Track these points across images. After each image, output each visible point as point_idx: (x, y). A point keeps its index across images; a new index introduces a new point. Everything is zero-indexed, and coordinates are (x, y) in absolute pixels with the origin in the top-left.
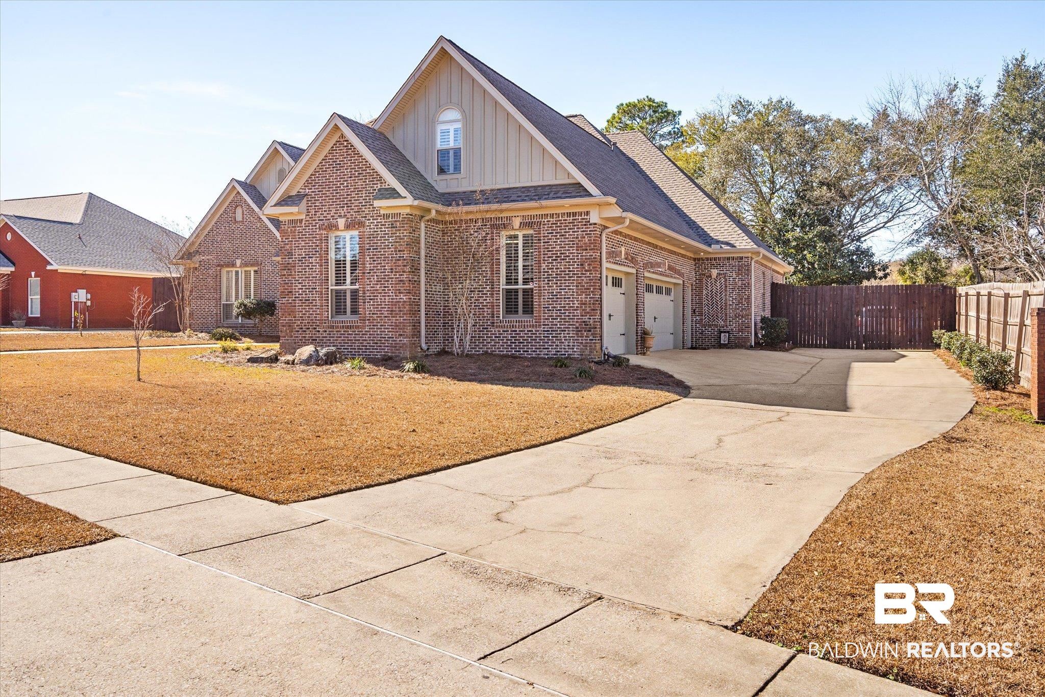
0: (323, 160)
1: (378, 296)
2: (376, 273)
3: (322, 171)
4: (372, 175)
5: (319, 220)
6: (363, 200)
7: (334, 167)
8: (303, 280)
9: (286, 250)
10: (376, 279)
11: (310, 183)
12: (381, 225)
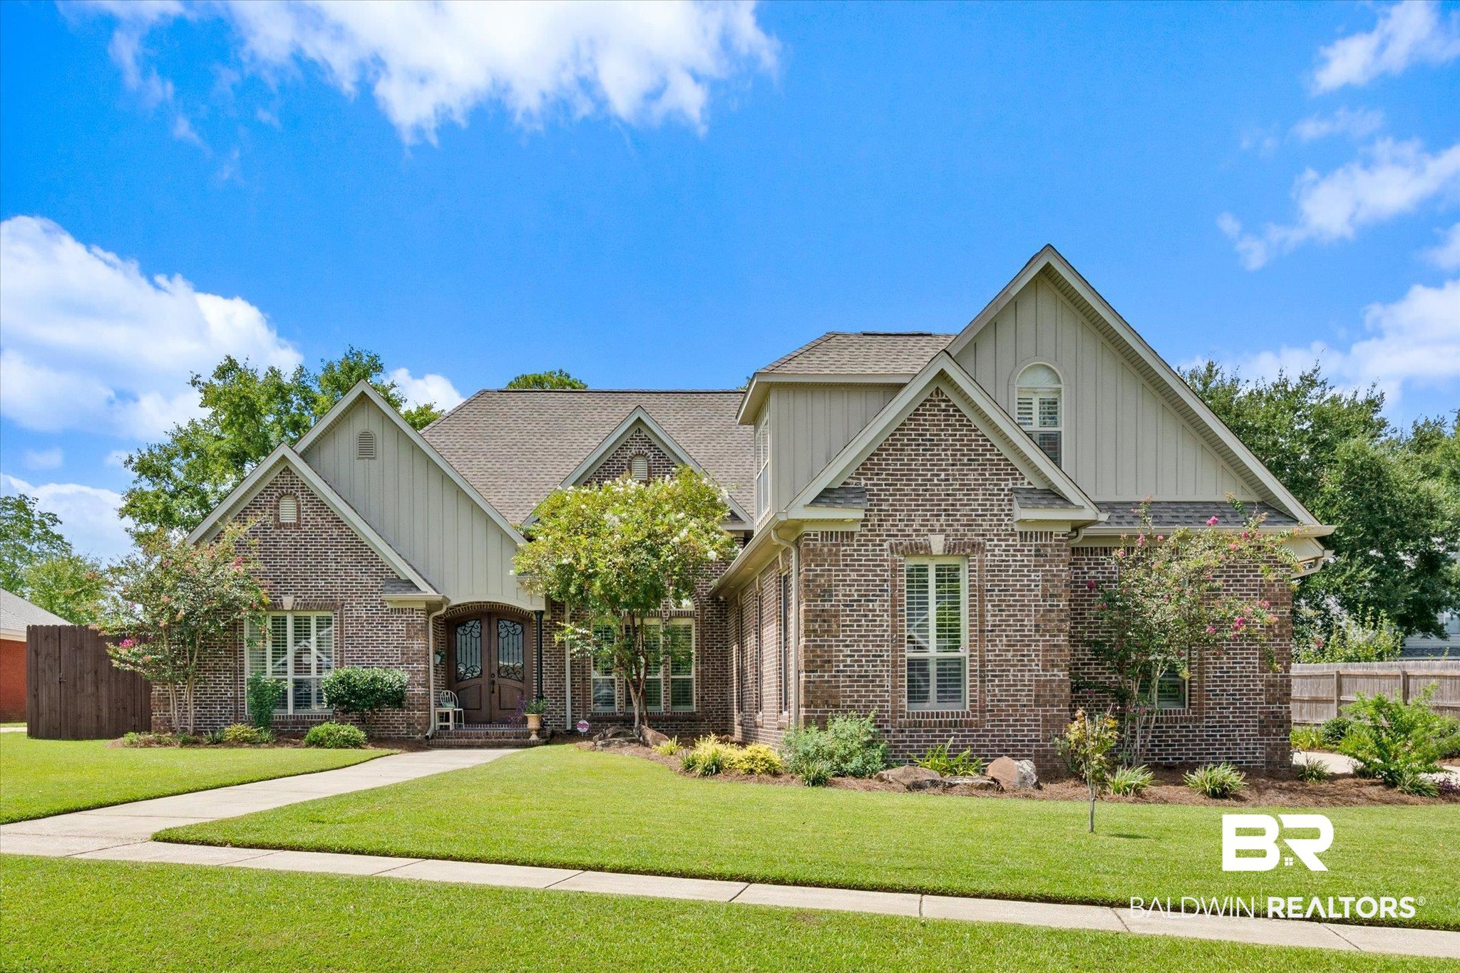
0: (898, 430)
1: (1009, 671)
2: (1005, 631)
3: (893, 450)
4: (995, 465)
5: (887, 535)
6: (979, 505)
7: (919, 445)
8: (855, 641)
9: (819, 586)
10: (1004, 642)
11: (869, 469)
12: (1015, 551)
